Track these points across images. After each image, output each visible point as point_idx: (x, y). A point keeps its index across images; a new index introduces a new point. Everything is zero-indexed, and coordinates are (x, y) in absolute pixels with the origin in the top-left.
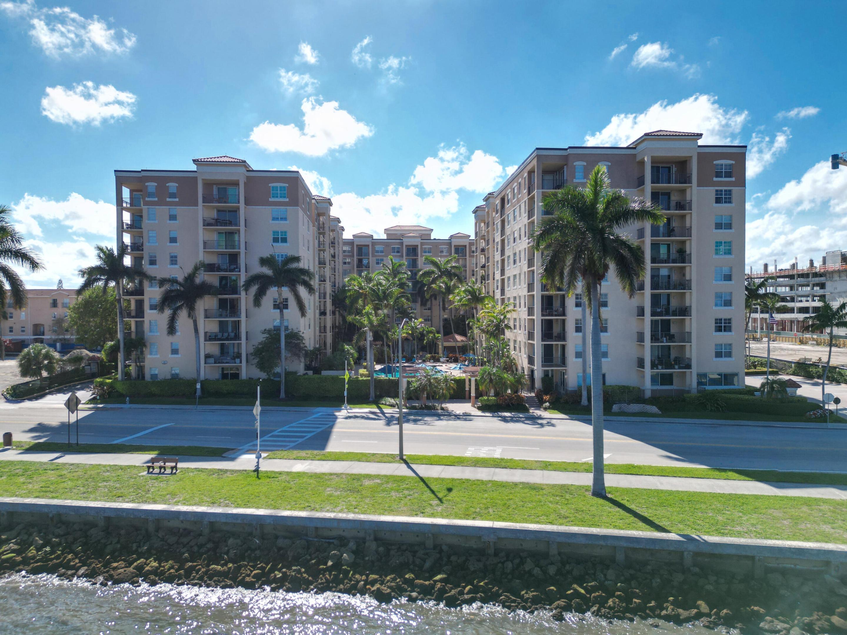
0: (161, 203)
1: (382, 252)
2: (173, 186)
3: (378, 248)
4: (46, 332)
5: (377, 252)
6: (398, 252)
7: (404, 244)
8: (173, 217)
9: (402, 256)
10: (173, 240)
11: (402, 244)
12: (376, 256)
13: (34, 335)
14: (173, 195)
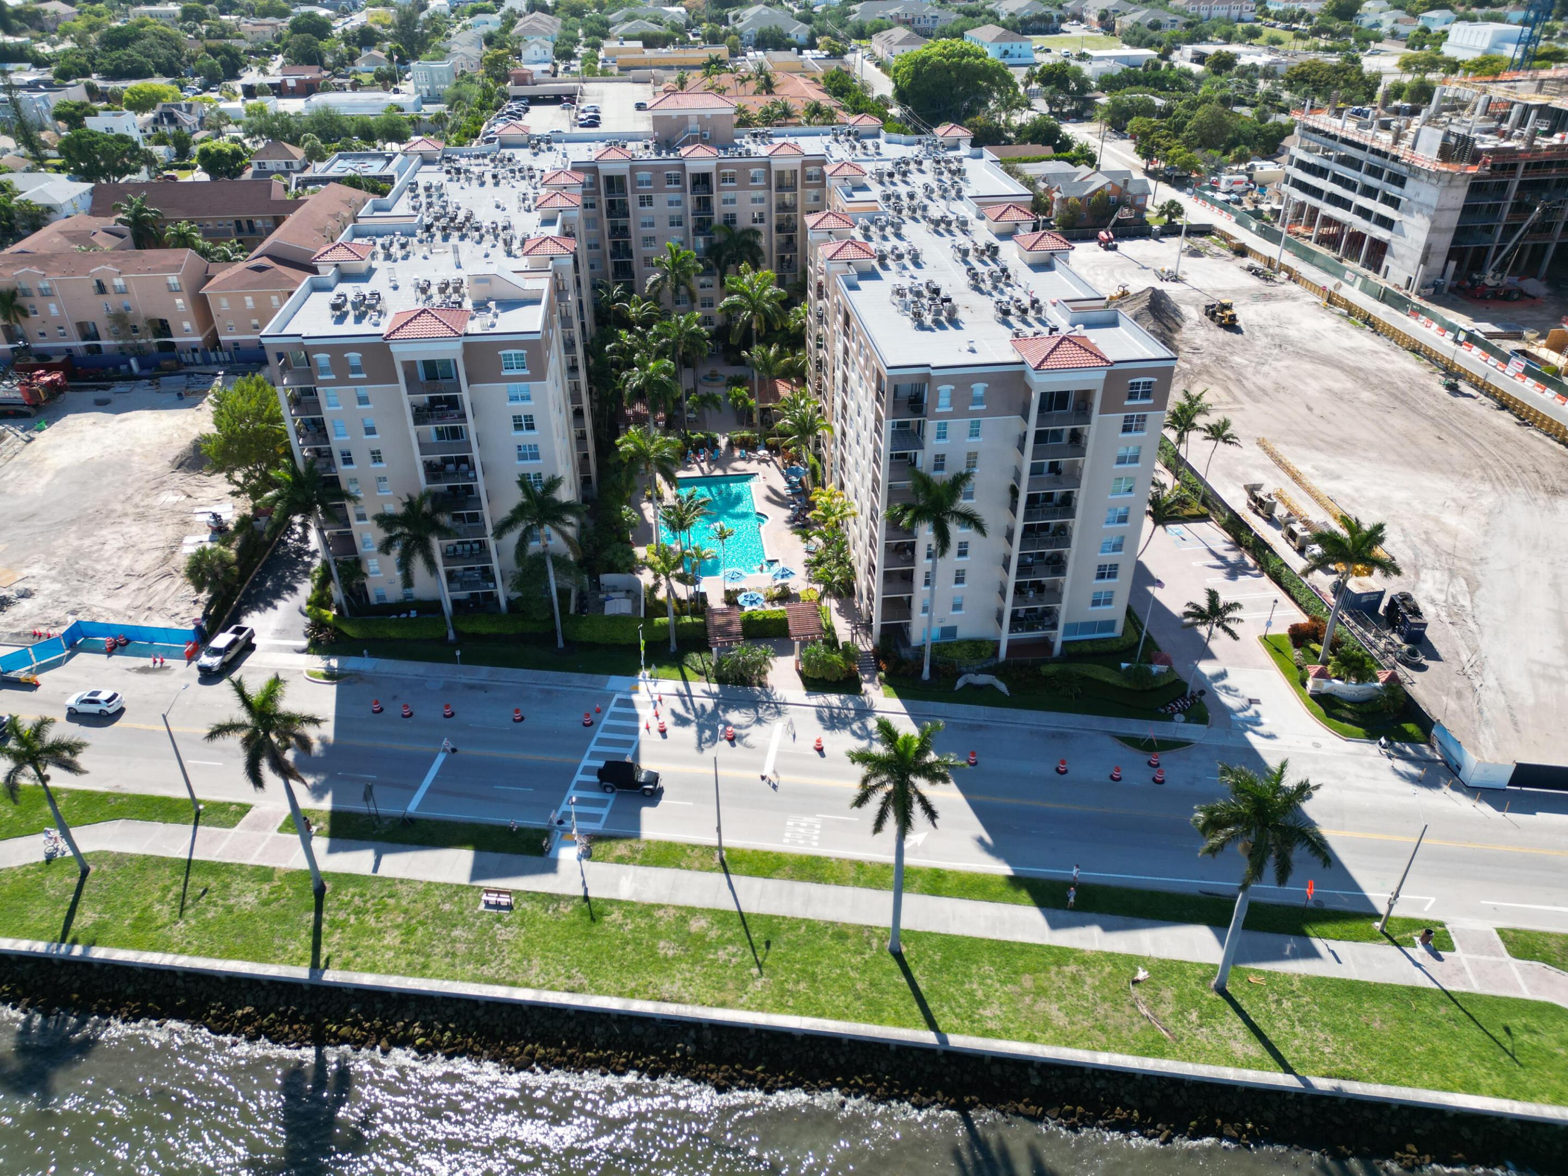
0: (342, 381)
1: (649, 183)
2: (354, 357)
3: (644, 175)
4: (102, 333)
5: (641, 183)
6: (677, 182)
7: (688, 171)
8: (363, 400)
9: (684, 190)
10: (370, 431)
11: (683, 167)
12: (638, 191)
13: (84, 339)
14: (356, 370)
